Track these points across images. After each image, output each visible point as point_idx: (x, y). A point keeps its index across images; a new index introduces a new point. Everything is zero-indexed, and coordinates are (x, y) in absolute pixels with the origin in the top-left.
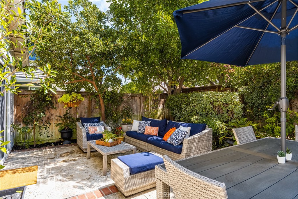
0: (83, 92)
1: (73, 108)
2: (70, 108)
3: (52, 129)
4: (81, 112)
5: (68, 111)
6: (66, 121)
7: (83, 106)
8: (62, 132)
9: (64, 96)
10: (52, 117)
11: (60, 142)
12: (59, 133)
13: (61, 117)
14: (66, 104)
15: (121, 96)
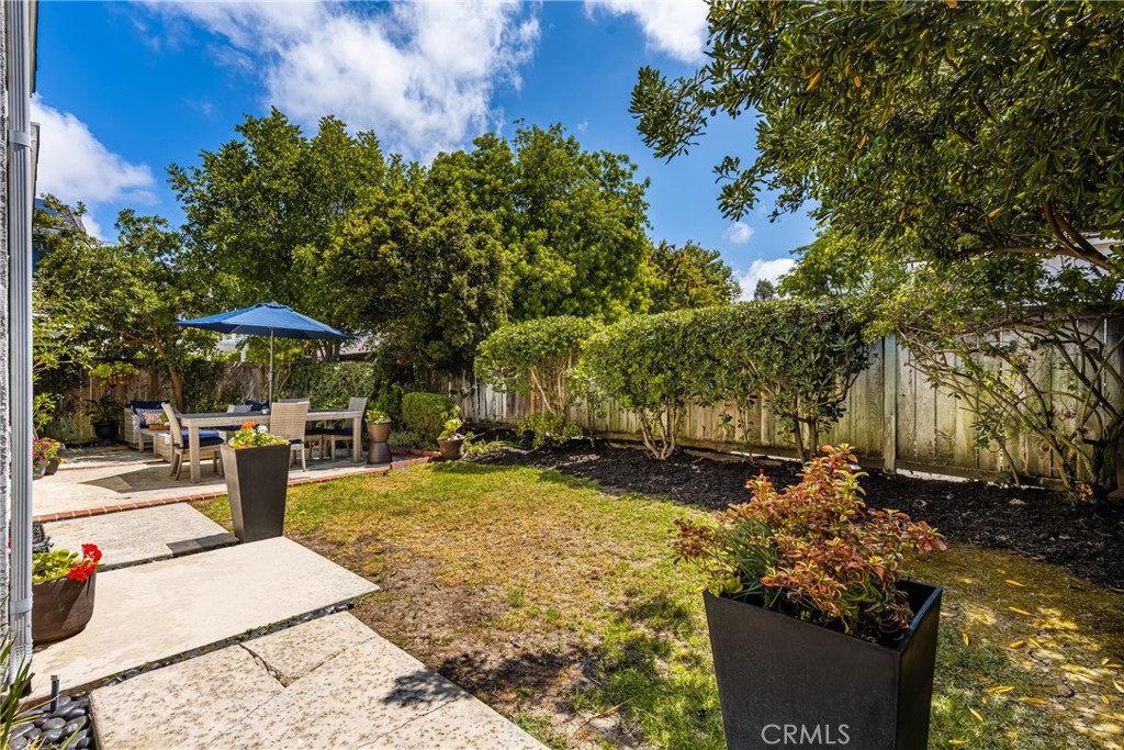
0: (139, 360)
1: (118, 387)
2: (113, 386)
3: (78, 421)
4: (136, 394)
5: (109, 393)
6: (106, 408)
7: (139, 384)
8: (97, 426)
9: (100, 367)
10: (76, 403)
11: (94, 443)
12: (91, 429)
13: (93, 401)
14: (103, 379)
15: (219, 367)
